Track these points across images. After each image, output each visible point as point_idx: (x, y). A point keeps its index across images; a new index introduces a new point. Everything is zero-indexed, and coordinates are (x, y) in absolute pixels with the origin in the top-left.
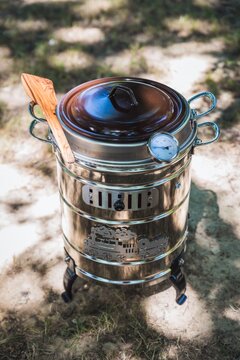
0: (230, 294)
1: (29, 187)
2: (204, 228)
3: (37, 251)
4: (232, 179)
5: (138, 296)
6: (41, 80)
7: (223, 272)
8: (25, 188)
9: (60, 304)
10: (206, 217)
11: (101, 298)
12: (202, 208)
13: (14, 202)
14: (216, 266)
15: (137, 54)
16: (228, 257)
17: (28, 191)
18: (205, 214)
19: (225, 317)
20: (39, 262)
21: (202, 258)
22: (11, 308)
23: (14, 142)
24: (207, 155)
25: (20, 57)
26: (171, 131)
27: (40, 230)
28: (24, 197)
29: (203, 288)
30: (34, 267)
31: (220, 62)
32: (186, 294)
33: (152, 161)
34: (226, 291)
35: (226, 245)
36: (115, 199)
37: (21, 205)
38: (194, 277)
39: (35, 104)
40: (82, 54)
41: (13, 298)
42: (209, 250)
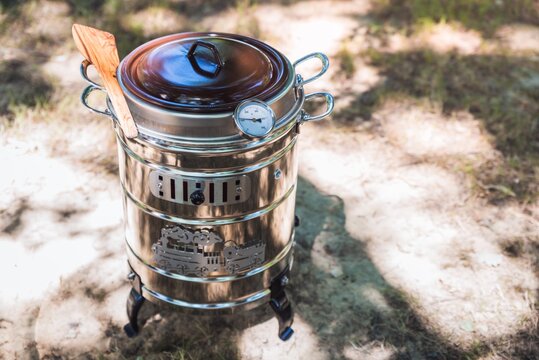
0: (352, 328)
1: (86, 189)
2: (324, 243)
3: (93, 271)
4: (366, 182)
5: (228, 329)
6: (100, 34)
7: (345, 300)
8: (80, 189)
9: (122, 339)
10: (327, 230)
11: (178, 332)
12: (324, 217)
13: (64, 208)
14: (336, 293)
15: (247, 14)
16: (353, 281)
17: (85, 194)
18: (325, 226)
19: (343, 357)
20: (95, 285)
21: (317, 282)
22: (55, 344)
23: (68, 129)
24: (334, 150)
25: (81, 14)
26: (266, 99)
27: (98, 244)
28: (79, 202)
29: (317, 320)
30: (88, 292)
31: (361, 26)
32: (293, 327)
33: (240, 138)
34: (347, 325)
35: (351, 265)
36: (192, 189)
37: (74, 212)
38: (306, 306)
39: (90, 63)
40: (170, 12)
41: (58, 331)
42: (327, 271)
